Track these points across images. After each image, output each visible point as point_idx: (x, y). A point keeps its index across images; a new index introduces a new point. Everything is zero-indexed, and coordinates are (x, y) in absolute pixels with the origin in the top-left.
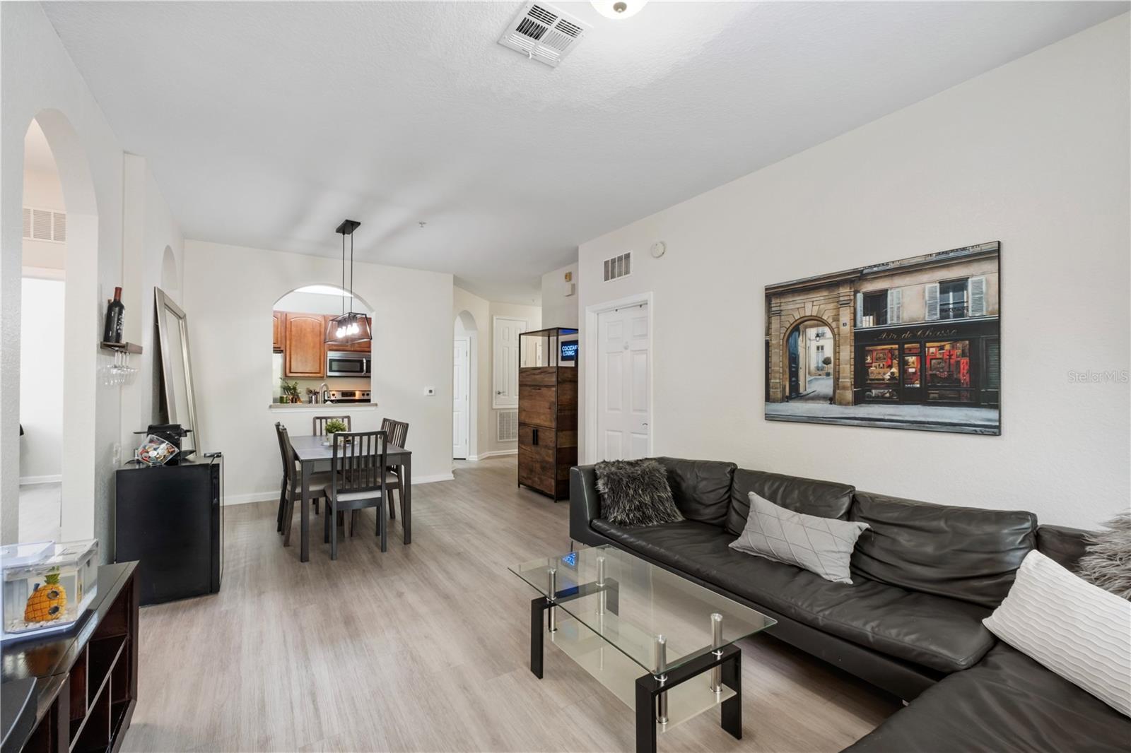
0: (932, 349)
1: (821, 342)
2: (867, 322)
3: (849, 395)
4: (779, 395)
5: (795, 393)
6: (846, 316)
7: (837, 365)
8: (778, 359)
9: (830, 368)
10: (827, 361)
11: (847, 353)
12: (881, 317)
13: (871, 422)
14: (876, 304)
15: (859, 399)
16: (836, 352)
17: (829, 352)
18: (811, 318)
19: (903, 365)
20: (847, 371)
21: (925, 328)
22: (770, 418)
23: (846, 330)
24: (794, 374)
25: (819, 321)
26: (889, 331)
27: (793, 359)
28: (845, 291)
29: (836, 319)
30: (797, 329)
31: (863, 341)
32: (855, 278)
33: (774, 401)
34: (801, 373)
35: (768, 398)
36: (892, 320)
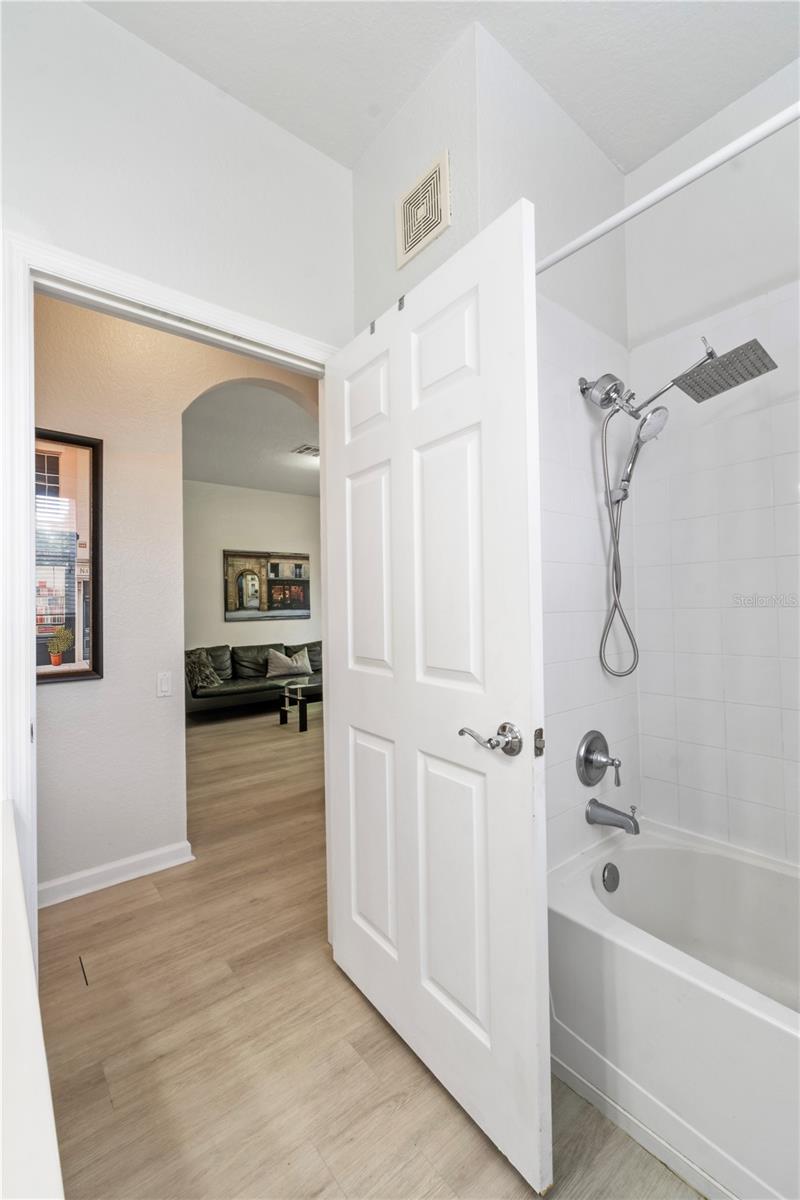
0: (293, 588)
1: (254, 582)
2: (272, 576)
3: (266, 607)
4: (233, 608)
5: (241, 607)
6: (264, 572)
7: (261, 593)
8: (232, 589)
9: (258, 595)
10: (256, 591)
11: (265, 588)
12: (277, 575)
13: (274, 618)
14: (275, 568)
15: (270, 608)
16: (260, 587)
17: (257, 587)
18: (248, 570)
19: (284, 594)
20: (265, 600)
21: (291, 580)
22: (226, 620)
23: (264, 578)
24: (241, 597)
25: (252, 572)
26: (280, 580)
27: (240, 590)
28: (263, 561)
29: (260, 572)
30: (242, 575)
31: (271, 583)
32: (267, 556)
33: (231, 611)
34: (245, 597)
35: (227, 609)
36: (280, 577)
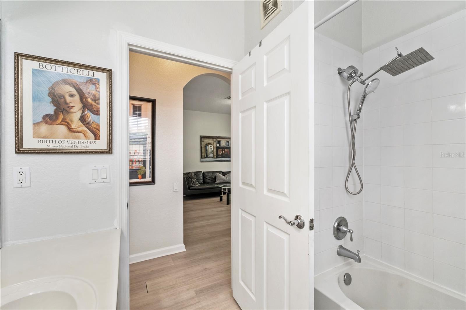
0: (226, 150)
1: (211, 148)
2: (218, 145)
3: (216, 157)
4: (204, 157)
5: (207, 157)
6: (215, 144)
7: (214, 152)
8: (203, 150)
9: (213, 152)
10: (212, 151)
11: (215, 150)
12: (220, 145)
13: (219, 161)
14: (219, 142)
15: (217, 157)
16: (214, 150)
17: (212, 150)
18: (209, 143)
19: (223, 152)
20: (215, 153)
21: (225, 147)
22: (201, 162)
23: (215, 146)
24: (207, 153)
25: (211, 144)
26: (221, 147)
27: (206, 150)
28: (215, 140)
29: (214, 144)
30: (207, 145)
31: (218, 148)
32: (216, 138)
33: (203, 158)
34: (208, 153)
35: (201, 158)
36: (221, 145)
